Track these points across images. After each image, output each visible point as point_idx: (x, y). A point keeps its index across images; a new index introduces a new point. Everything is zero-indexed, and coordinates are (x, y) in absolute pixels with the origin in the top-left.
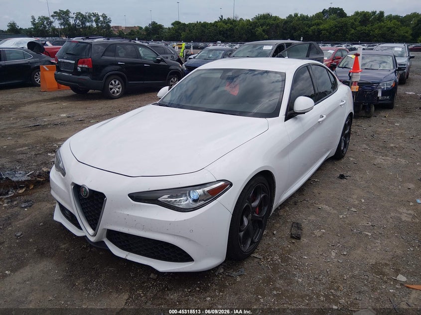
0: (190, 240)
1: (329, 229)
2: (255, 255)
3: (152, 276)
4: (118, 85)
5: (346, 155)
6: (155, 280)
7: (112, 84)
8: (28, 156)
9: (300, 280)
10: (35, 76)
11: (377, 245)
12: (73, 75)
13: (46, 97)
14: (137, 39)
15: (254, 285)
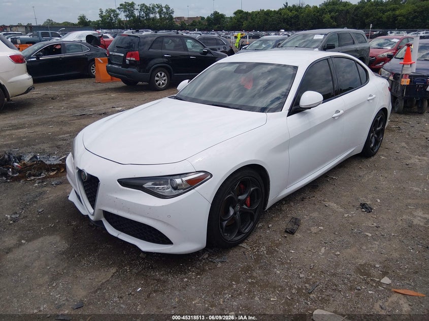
0: (168, 224)
1: (328, 226)
2: (244, 245)
3: (141, 255)
4: (164, 77)
5: (379, 153)
6: (143, 259)
7: (158, 76)
8: (68, 142)
9: (278, 272)
10: (92, 68)
11: (374, 246)
12: (122, 67)
13: (98, 88)
14: (196, 29)
15: (232, 272)
